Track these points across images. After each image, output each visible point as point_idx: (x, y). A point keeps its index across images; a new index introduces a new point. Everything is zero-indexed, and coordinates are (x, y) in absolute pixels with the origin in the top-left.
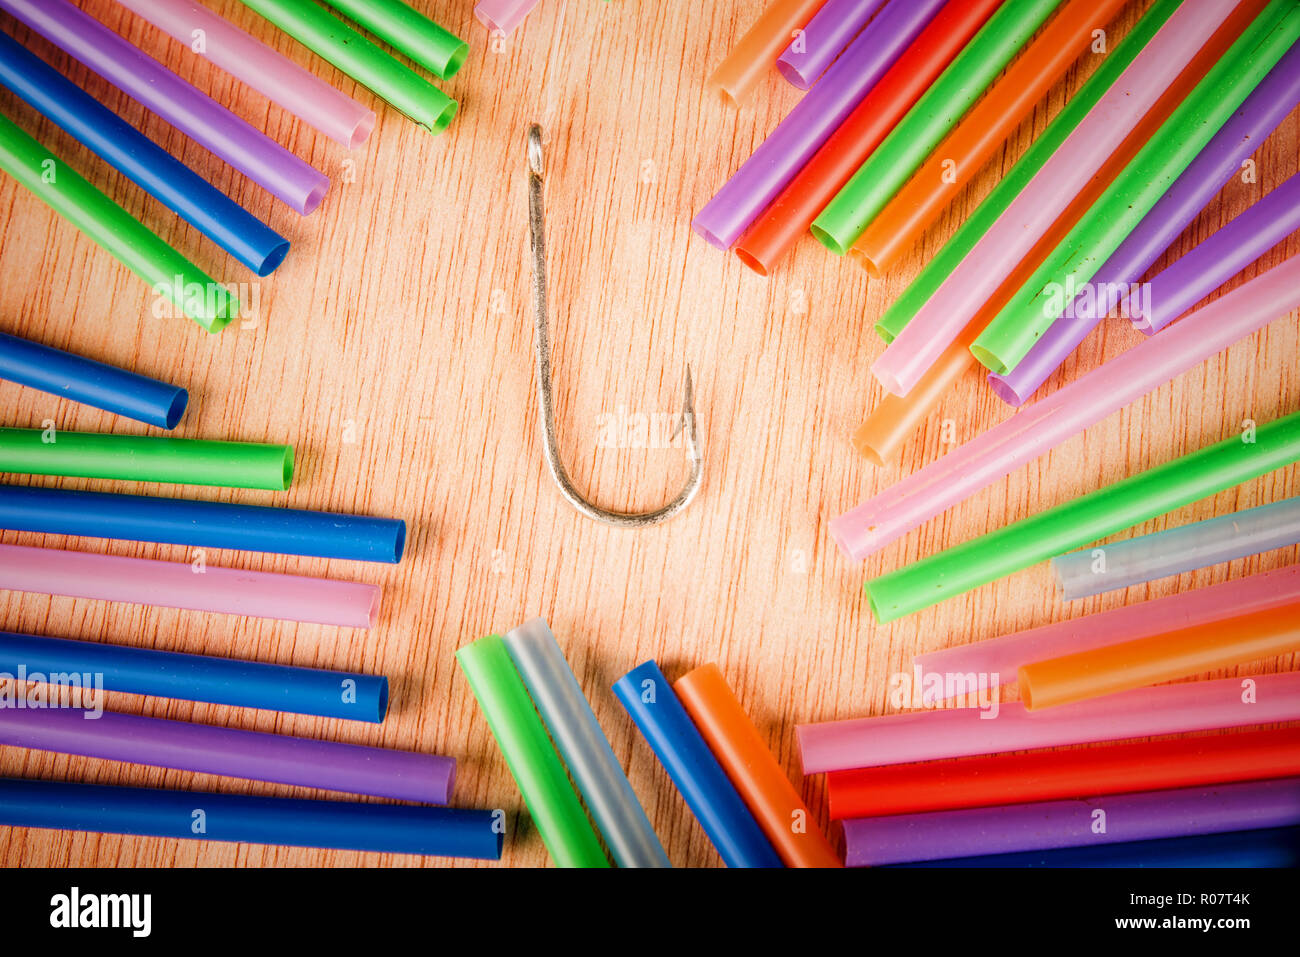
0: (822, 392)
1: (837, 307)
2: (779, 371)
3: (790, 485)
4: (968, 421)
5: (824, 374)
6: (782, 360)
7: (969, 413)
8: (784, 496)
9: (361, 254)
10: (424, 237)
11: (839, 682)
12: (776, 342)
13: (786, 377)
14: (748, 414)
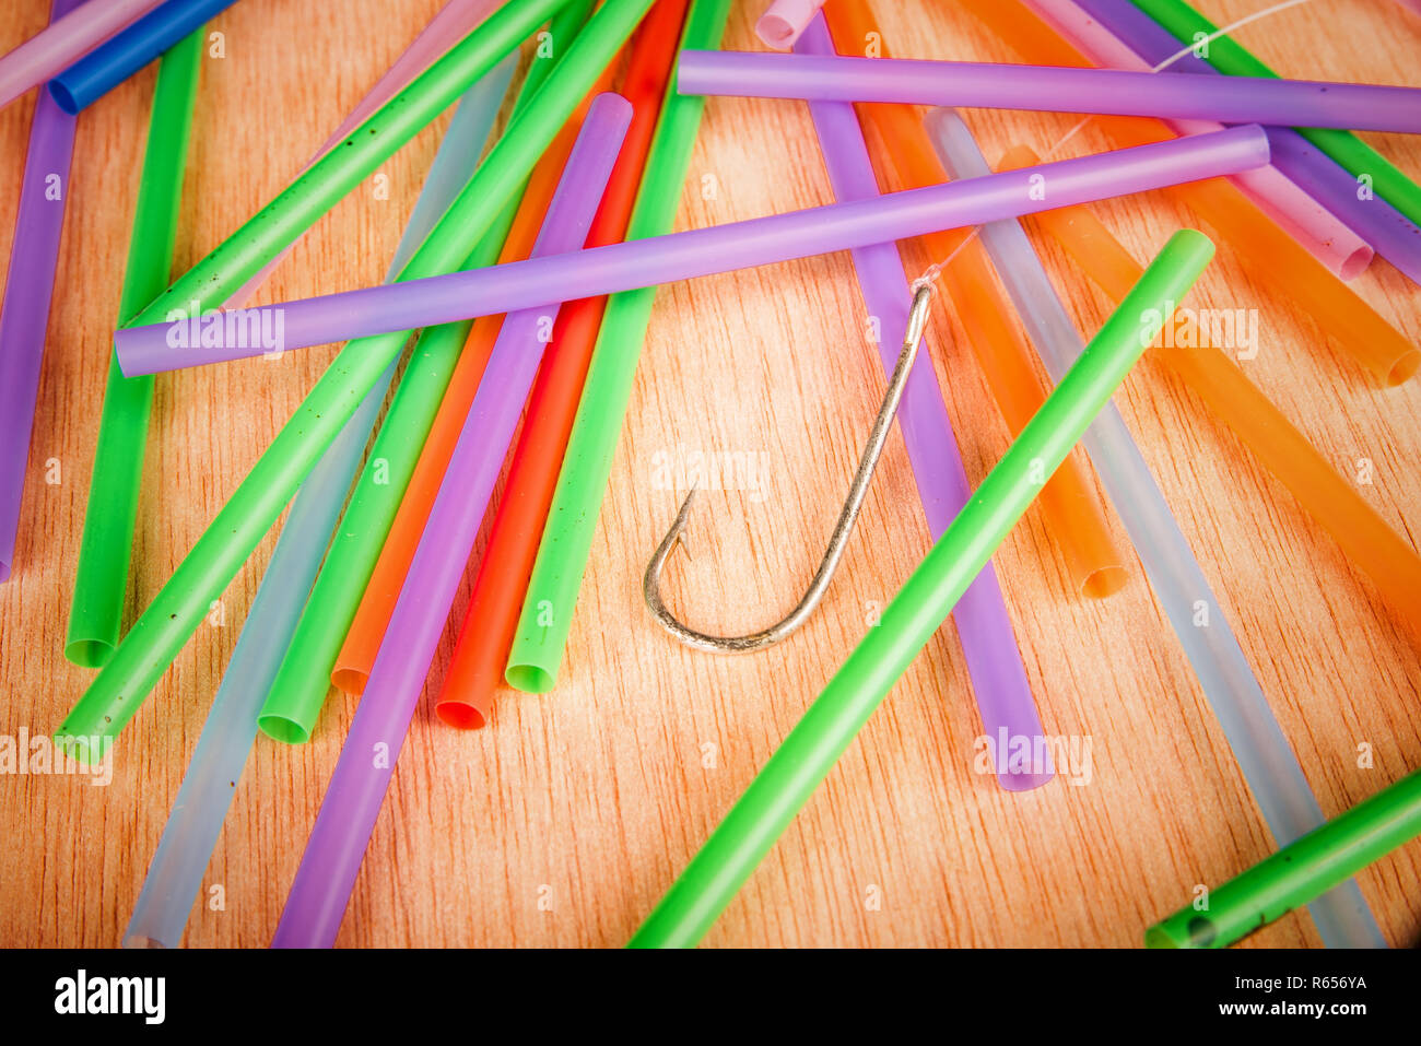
0: (713, 424)
1: (704, 356)
2: (664, 418)
3: (707, 504)
4: (867, 411)
5: (710, 410)
6: (664, 409)
7: (865, 405)
8: (705, 515)
9: (206, 429)
10: (268, 401)
11: (818, 654)
12: (654, 397)
13: (673, 420)
14: (645, 459)
